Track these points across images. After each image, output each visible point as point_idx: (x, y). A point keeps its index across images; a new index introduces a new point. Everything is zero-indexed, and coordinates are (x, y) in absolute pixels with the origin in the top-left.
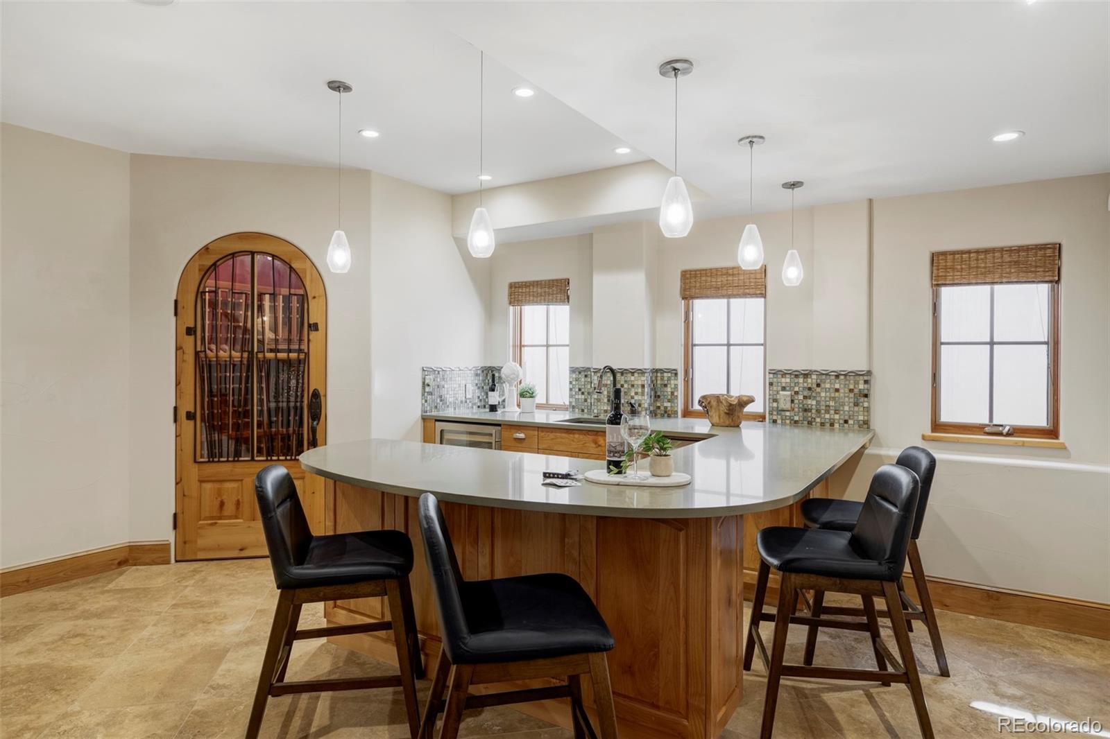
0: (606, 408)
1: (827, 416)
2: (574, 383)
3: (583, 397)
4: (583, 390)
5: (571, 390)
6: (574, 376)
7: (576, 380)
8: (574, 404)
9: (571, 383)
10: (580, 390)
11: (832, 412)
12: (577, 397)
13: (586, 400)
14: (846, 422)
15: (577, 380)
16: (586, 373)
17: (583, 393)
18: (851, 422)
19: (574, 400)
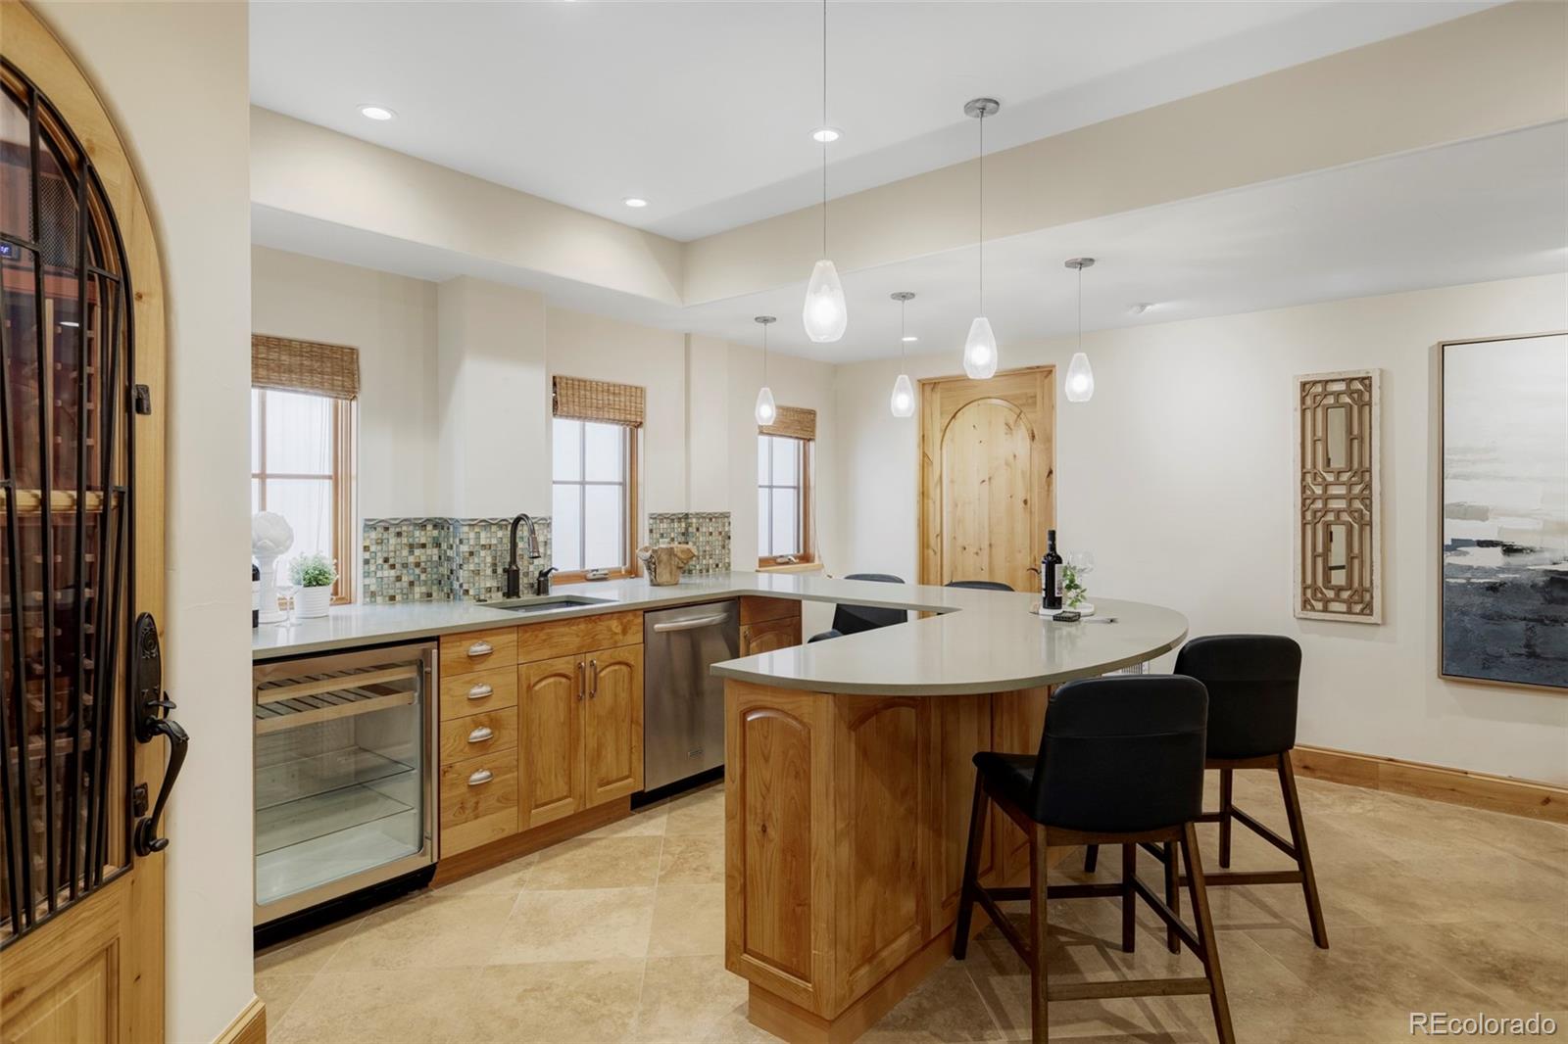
0: (488, 585)
1: (704, 562)
2: (373, 549)
3: (393, 573)
4: (391, 561)
5: (367, 562)
6: (373, 535)
7: (378, 543)
8: (373, 588)
9: (366, 549)
10: (386, 560)
11: (707, 557)
12: (379, 574)
13: (399, 579)
14: (717, 566)
15: (380, 542)
16: (398, 530)
17: (393, 567)
18: (720, 566)
19: (374, 580)
